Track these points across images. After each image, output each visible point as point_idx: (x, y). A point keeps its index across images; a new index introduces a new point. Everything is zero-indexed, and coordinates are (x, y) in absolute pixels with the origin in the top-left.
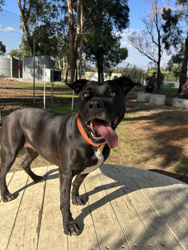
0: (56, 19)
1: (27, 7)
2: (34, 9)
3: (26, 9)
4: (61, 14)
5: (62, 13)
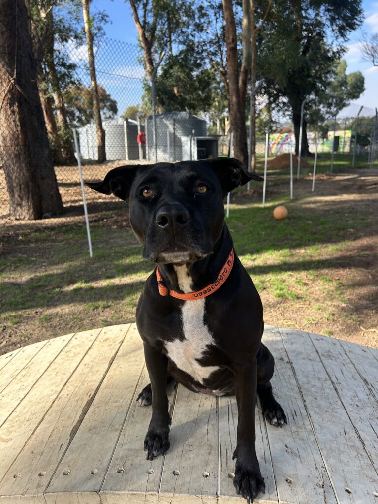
0: (205, 34)
1: (150, 20)
2: (164, 22)
3: (148, 23)
4: (214, 21)
5: (217, 19)
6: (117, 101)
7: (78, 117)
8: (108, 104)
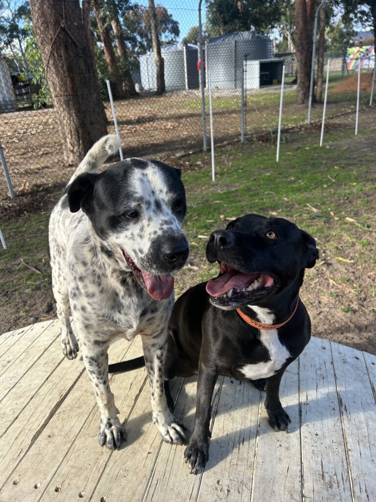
6: (179, 22)
7: (140, 43)
8: (170, 26)
